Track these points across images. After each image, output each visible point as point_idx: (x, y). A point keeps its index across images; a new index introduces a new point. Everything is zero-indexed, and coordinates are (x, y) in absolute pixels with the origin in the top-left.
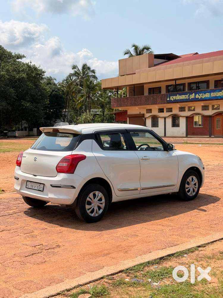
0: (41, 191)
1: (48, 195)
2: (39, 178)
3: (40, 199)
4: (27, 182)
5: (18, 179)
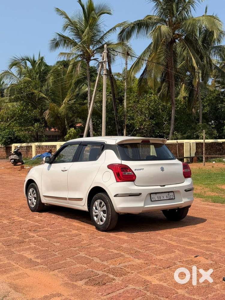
0: (173, 199)
1: (182, 201)
4: (151, 195)
5: (140, 194)
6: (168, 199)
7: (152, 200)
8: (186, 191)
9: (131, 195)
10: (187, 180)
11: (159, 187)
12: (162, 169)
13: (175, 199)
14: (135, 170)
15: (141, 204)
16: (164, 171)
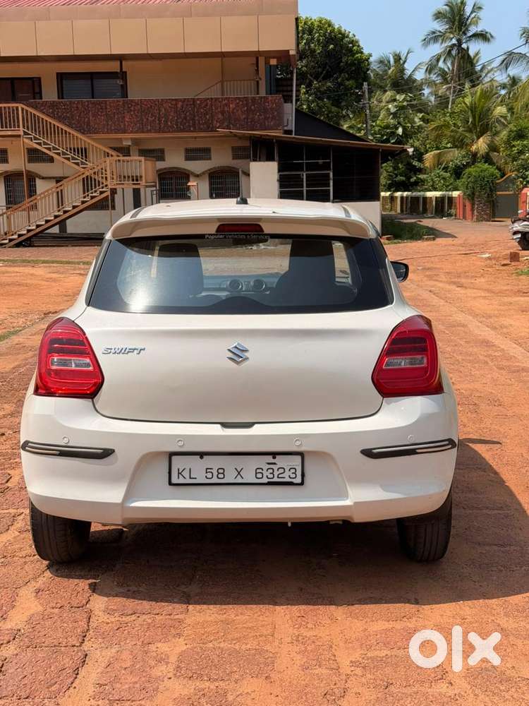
1: (346, 496)
2: (266, 432)
3: (290, 517)
4: (174, 458)
5: (106, 454)
6: (265, 480)
7: (174, 480)
8: (368, 453)
9: (66, 453)
10: (393, 405)
11: (216, 430)
12: (238, 355)
13: (302, 484)
14: (108, 351)
15: (112, 494)
16: (246, 363)
